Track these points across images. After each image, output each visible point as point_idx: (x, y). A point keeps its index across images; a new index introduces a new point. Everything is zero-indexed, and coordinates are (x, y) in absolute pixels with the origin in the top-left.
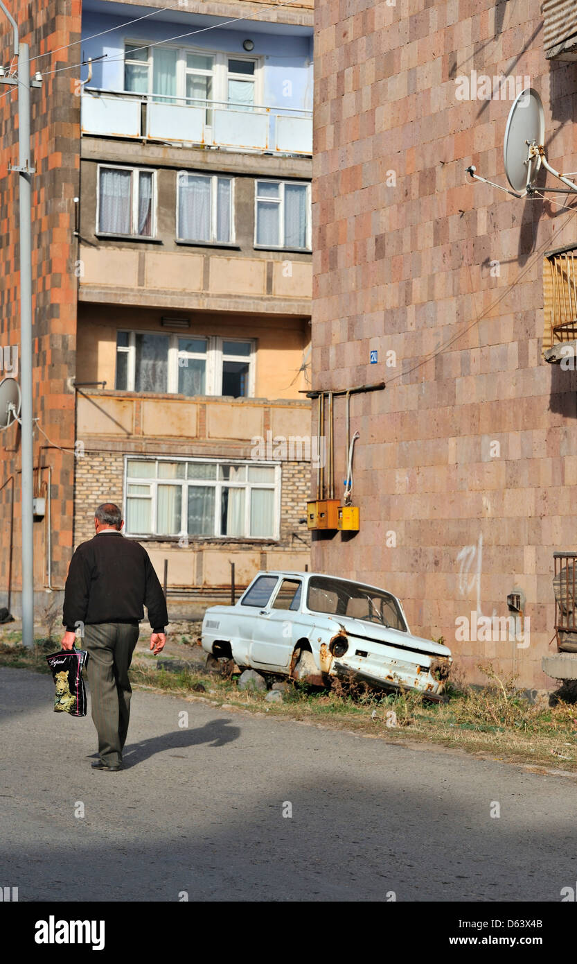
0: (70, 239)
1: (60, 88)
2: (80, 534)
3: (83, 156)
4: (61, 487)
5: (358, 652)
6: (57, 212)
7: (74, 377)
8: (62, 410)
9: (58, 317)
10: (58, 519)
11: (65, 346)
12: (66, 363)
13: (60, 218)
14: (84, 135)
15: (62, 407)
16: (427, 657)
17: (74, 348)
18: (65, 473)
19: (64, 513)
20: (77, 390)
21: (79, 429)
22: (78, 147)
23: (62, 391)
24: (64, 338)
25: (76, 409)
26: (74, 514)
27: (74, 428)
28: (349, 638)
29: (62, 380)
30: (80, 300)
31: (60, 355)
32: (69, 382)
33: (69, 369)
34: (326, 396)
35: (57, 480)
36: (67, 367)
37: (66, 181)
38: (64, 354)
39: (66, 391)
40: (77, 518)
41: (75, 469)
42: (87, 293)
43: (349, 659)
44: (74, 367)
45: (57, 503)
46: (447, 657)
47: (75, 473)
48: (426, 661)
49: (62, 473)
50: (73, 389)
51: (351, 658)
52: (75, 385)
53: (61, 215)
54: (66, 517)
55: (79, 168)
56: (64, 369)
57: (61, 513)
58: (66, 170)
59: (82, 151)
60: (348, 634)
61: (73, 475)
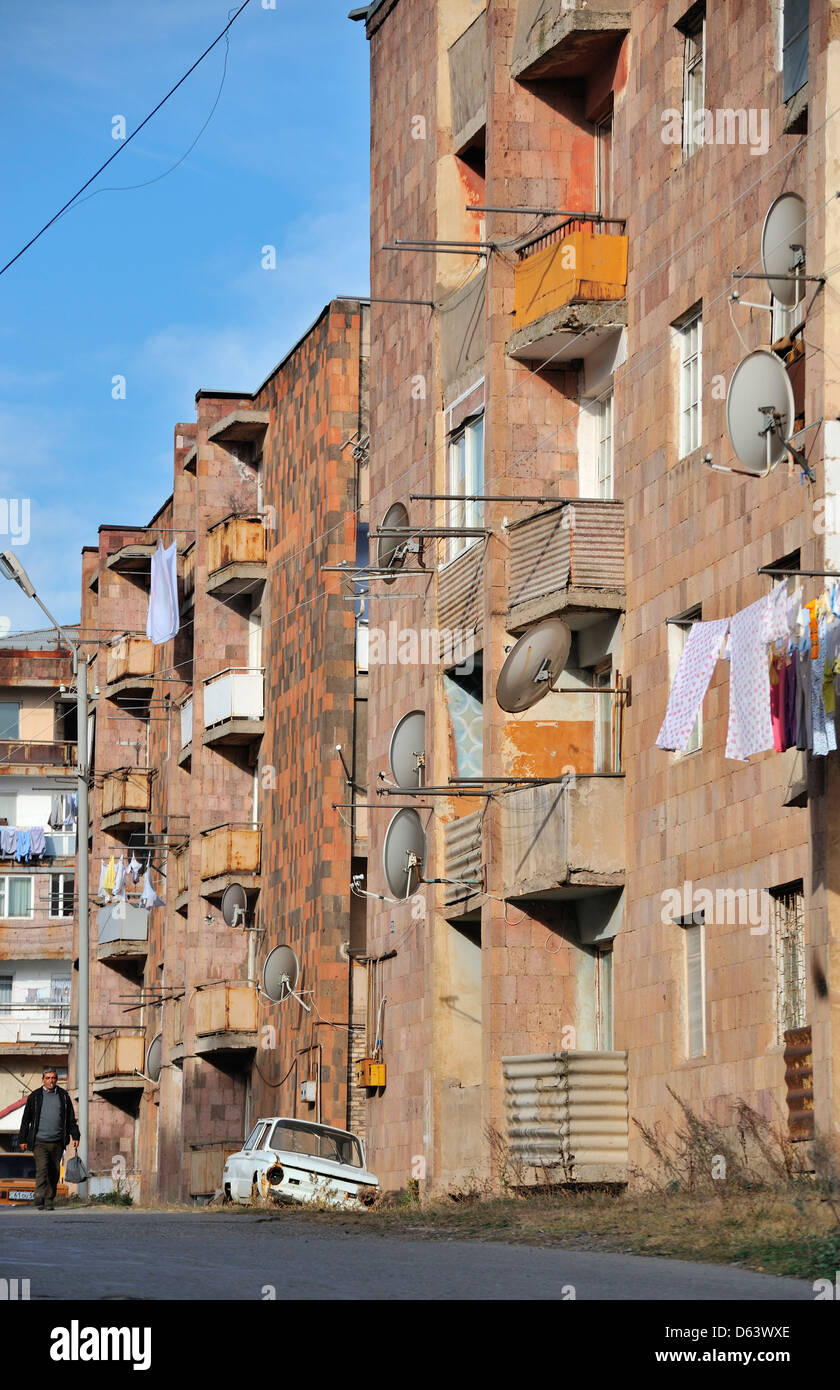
0: (342, 788)
1: (331, 623)
2: (357, 1123)
3: (359, 696)
4: (332, 1068)
5: (291, 1181)
6: (328, 760)
7: (348, 944)
8: (334, 981)
9: (329, 877)
10: (329, 1105)
11: (337, 908)
12: (338, 928)
13: (332, 765)
14: (360, 672)
15: (334, 978)
16: (355, 1185)
17: (349, 911)
18: (337, 1052)
19: (336, 1099)
20: (351, 958)
21: (355, 1003)
22: (352, 687)
23: (334, 958)
24: (336, 899)
25: (350, 979)
26: (349, 1099)
27: (348, 1001)
28: (284, 1168)
29: (333, 947)
30: (356, 855)
31: (331, 919)
32: (342, 949)
33: (342, 933)
34: (375, 962)
35: (328, 1060)
36: (339, 932)
37: (338, 725)
38: (336, 917)
39: (338, 959)
40: (353, 1104)
41: (350, 1047)
42: (363, 849)
43: (284, 1188)
44: (347, 932)
45: (328, 1087)
46: (375, 1185)
47: (350, 1052)
48: (354, 1189)
49: (334, 1053)
50: (347, 957)
51: (285, 1185)
52: (348, 952)
53: (332, 762)
54: (338, 1102)
55: (353, 709)
56: (337, 935)
57: (332, 1099)
58: (339, 712)
59: (358, 692)
60: (283, 1165)
61: (346, 1054)
